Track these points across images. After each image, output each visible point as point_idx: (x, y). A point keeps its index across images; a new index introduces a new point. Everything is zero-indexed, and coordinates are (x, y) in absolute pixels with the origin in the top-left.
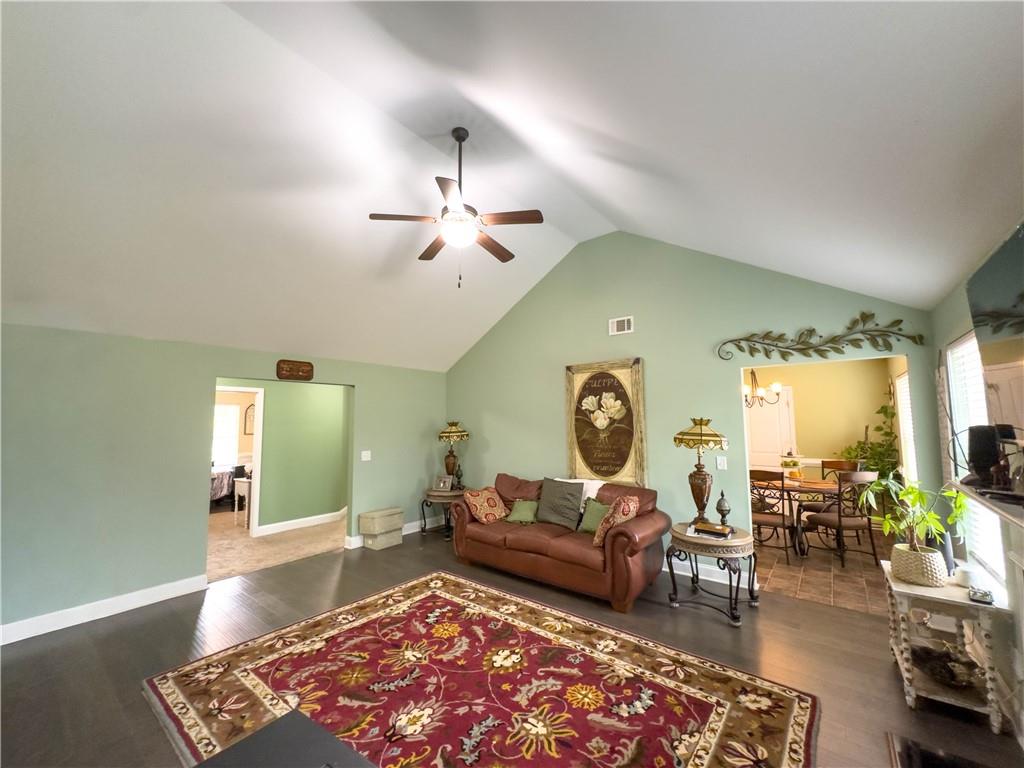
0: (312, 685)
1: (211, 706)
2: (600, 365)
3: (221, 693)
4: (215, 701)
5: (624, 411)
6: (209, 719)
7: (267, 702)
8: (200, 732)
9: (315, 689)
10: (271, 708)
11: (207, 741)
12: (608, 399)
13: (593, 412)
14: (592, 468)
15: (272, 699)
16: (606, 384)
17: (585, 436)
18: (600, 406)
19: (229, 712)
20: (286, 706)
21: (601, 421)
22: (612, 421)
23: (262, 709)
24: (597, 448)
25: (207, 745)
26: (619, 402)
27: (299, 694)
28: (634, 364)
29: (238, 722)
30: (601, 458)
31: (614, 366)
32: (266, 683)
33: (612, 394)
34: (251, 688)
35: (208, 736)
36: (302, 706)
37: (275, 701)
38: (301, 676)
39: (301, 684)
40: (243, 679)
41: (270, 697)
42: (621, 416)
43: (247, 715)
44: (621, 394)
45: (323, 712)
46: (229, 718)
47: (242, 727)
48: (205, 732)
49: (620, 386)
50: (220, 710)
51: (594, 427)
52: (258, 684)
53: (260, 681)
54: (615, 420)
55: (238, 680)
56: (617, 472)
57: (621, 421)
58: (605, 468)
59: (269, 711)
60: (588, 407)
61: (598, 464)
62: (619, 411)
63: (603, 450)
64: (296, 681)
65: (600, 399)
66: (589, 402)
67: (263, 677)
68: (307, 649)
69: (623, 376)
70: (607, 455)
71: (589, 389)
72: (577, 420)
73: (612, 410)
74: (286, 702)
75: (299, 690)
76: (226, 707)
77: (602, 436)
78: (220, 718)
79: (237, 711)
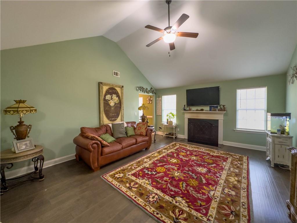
0: (203, 191)
1: (233, 218)
2: (113, 85)
3: (226, 220)
4: (230, 218)
5: (119, 101)
6: (237, 213)
7: (218, 199)
8: (244, 211)
9: (204, 189)
10: (219, 197)
11: (243, 206)
12: (114, 96)
13: (110, 100)
14: (109, 120)
15: (216, 199)
16: (114, 91)
17: (107, 109)
18: (112, 99)
19: (230, 209)
20: (215, 193)
21: (112, 104)
22: (115, 104)
23: (221, 199)
24: (111, 113)
25: (244, 205)
26: (117, 98)
27: (209, 193)
28: (122, 87)
29: (230, 203)
30: (112, 116)
31: (116, 86)
32: (210, 205)
33: (115, 95)
34: (216, 209)
35: (242, 207)
36: (212, 189)
37: (216, 197)
38: (200, 196)
39: (204, 194)
40: (214, 216)
41: (215, 200)
42: (118, 102)
43: (226, 201)
44: (118, 96)
45: (211, 184)
46: (232, 206)
47: (231, 200)
48: (242, 210)
49: (118, 93)
50: (232, 212)
51: (110, 105)
52: (213, 208)
53: (211, 208)
54: (116, 104)
55: (215, 218)
56: (116, 120)
57: (118, 104)
58: (113, 119)
59: (220, 197)
60: (108, 99)
61: (111, 118)
62: (117, 101)
63: (113, 113)
64: (204, 196)
65: (112, 96)
66: (108, 97)
67: (207, 209)
68: (184, 202)
69: (119, 90)
70: (114, 115)
71: (108, 92)
72: (104, 103)
73: (116, 100)
74: (214, 194)
75: (207, 193)
76: (229, 212)
77: (112, 108)
78: (234, 210)
79: (227, 206)
